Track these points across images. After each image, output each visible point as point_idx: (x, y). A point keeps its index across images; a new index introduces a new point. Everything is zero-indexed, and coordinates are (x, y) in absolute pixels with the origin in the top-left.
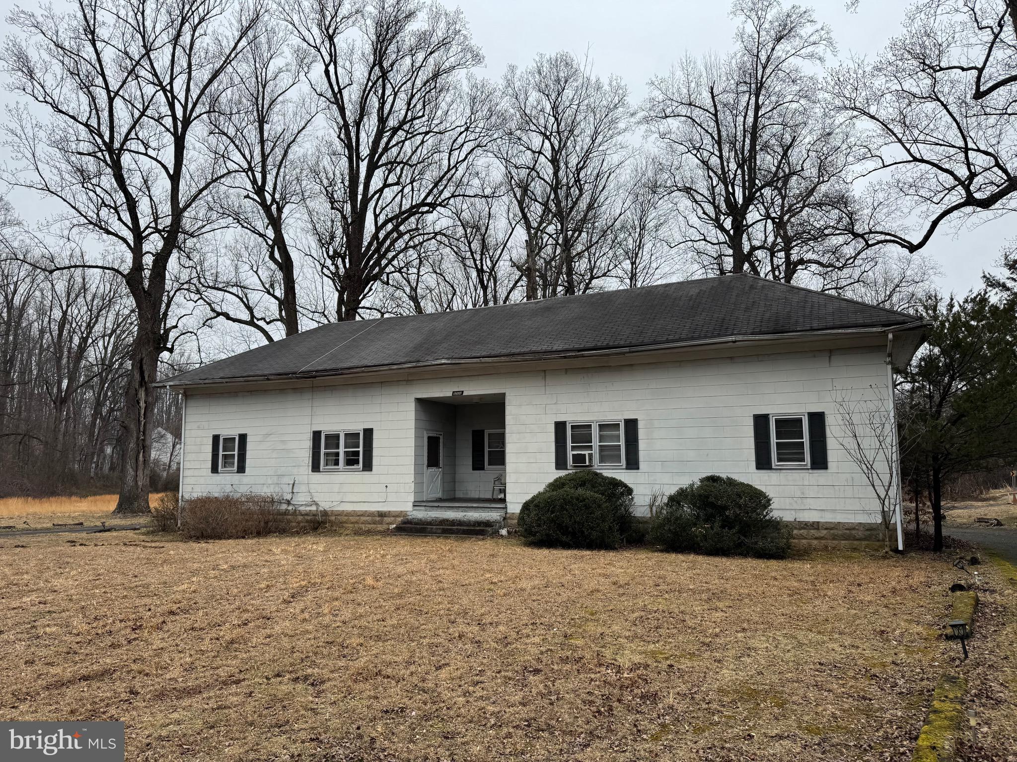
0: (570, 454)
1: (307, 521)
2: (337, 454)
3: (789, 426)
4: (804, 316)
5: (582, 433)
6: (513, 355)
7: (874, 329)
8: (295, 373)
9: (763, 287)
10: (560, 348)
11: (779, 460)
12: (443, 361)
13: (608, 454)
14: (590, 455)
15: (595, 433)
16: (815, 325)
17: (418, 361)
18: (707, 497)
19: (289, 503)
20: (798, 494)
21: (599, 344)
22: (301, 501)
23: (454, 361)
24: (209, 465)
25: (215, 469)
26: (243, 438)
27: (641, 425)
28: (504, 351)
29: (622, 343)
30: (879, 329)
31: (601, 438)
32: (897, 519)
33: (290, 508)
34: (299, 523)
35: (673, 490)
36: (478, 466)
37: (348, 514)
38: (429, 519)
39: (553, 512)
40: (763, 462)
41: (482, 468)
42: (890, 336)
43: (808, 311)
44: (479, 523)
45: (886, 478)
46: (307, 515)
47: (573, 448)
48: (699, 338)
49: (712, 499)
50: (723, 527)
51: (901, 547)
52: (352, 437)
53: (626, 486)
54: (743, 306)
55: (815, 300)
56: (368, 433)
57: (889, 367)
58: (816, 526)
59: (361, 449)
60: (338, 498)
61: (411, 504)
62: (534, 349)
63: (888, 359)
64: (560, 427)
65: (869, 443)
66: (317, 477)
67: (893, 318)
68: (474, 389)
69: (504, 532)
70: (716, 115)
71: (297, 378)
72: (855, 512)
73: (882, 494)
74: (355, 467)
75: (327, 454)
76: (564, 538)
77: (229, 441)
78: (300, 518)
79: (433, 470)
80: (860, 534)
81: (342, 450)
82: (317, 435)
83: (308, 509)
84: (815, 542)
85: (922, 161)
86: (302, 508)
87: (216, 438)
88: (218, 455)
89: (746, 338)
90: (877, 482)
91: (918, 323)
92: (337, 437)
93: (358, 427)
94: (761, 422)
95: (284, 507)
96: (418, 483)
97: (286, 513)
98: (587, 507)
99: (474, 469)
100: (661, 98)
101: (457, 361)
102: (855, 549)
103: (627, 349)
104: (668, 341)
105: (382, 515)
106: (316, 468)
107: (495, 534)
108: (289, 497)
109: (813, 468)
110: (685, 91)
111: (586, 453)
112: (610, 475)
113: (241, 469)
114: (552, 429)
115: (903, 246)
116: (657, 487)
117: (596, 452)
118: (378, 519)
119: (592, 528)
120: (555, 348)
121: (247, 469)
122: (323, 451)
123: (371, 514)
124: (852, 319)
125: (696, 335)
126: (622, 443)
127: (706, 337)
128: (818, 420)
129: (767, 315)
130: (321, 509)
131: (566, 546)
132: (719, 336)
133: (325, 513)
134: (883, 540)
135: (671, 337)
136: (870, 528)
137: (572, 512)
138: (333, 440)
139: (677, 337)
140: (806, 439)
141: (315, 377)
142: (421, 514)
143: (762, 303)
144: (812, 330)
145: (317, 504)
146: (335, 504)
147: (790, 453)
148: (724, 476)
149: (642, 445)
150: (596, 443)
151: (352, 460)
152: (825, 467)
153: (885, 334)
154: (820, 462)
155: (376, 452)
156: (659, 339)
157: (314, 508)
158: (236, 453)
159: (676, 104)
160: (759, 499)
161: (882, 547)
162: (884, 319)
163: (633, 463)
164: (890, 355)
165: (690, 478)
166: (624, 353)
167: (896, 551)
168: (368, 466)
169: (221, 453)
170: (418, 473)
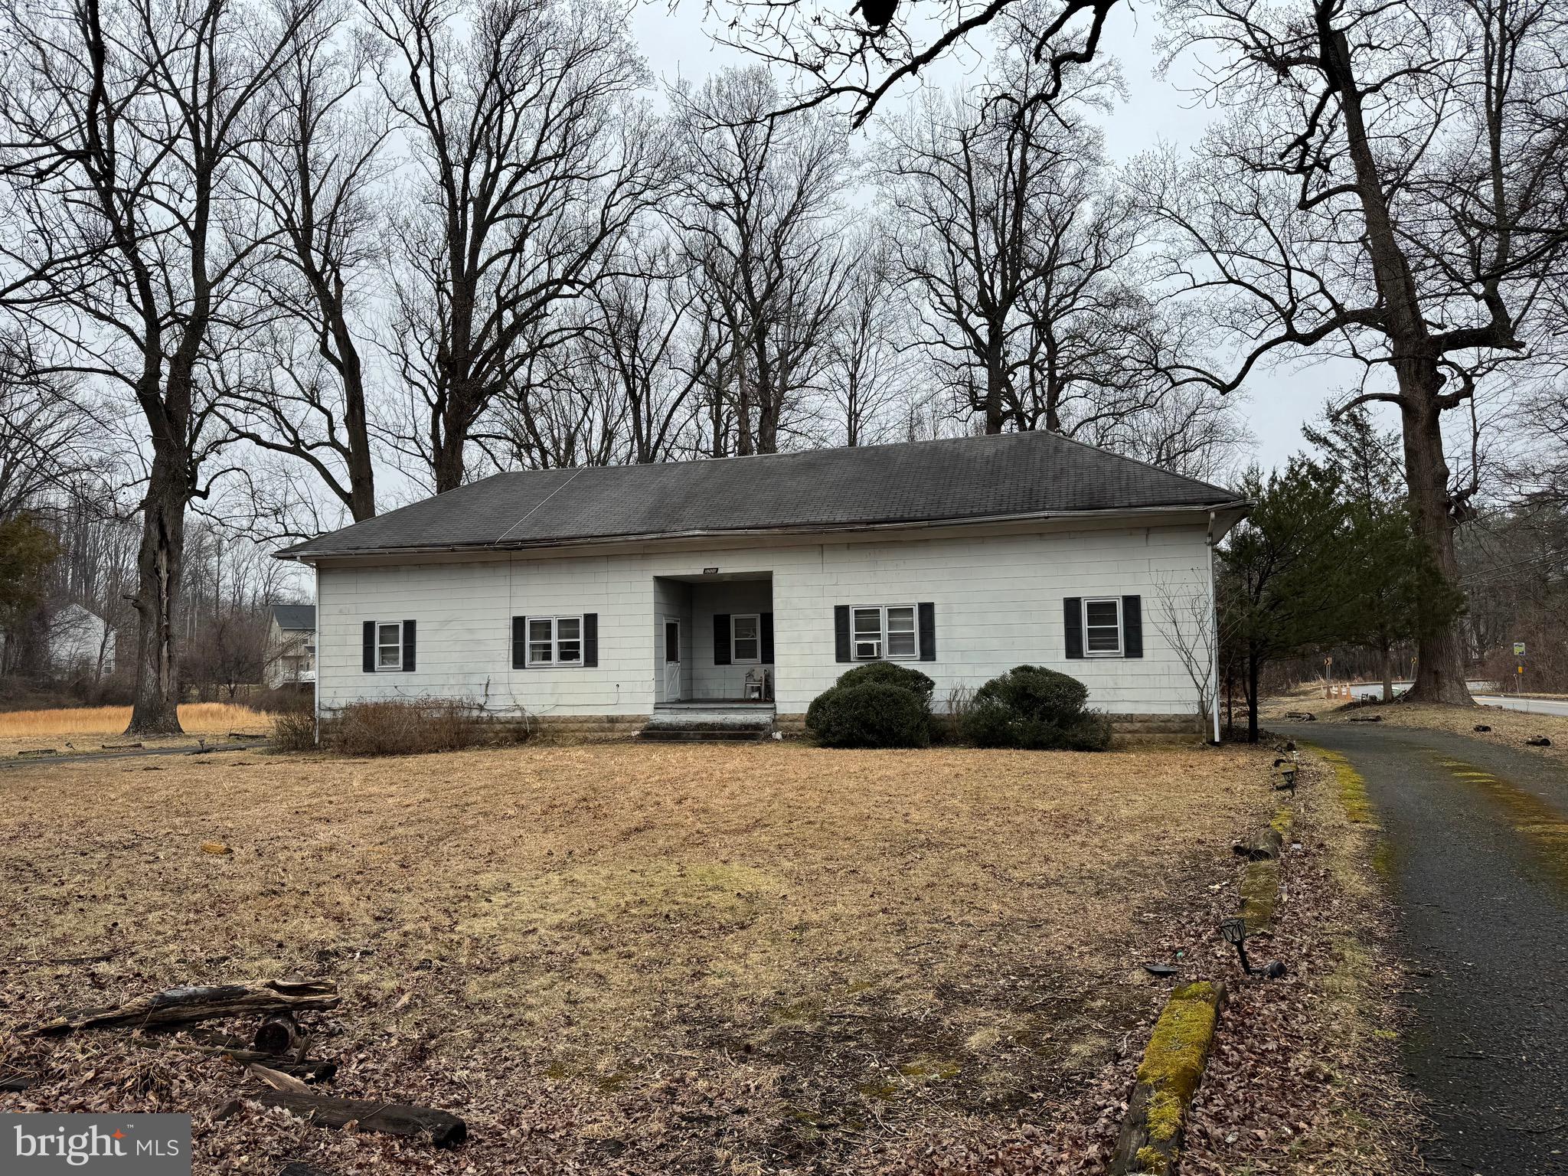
0: (854, 643)
1: (509, 731)
2: (549, 646)
3: (1102, 611)
4: (1120, 489)
5: (868, 619)
6: (787, 526)
7: (1196, 508)
8: (493, 543)
9: (1069, 449)
10: (844, 519)
11: (1091, 648)
12: (697, 532)
13: (899, 643)
14: (879, 645)
15: (884, 619)
16: (1134, 501)
17: (663, 532)
18: (1024, 689)
19: (481, 708)
20: (1111, 684)
21: (892, 515)
22: (500, 705)
23: (711, 533)
24: (360, 661)
25: (369, 666)
26: (410, 626)
27: (937, 610)
28: (774, 521)
29: (919, 515)
30: (1201, 508)
31: (891, 625)
32: (1215, 710)
33: (484, 714)
34: (497, 733)
35: (982, 684)
36: (722, 658)
37: (566, 720)
38: (682, 724)
39: (856, 709)
40: (1073, 650)
41: (728, 662)
42: (1213, 515)
43: (1124, 483)
44: (746, 727)
45: (1204, 666)
46: (508, 722)
47: (858, 637)
48: (1007, 512)
49: (1030, 691)
50: (1042, 719)
51: (1217, 739)
52: (568, 625)
53: (927, 679)
54: (1050, 474)
55: (1130, 469)
56: (591, 620)
57: (1210, 548)
58: (1129, 718)
59: (581, 640)
60: (553, 701)
61: (652, 707)
62: (812, 519)
63: (1209, 540)
64: (841, 612)
65: (1189, 629)
66: (520, 673)
67: (1215, 495)
68: (731, 566)
69: (778, 735)
70: (969, 174)
71: (495, 549)
72: (1170, 703)
73: (1201, 684)
74: (574, 661)
75: (533, 646)
76: (870, 737)
77: (389, 630)
78: (498, 727)
79: (672, 664)
80: (1176, 726)
81: (555, 641)
82: (518, 623)
83: (510, 715)
84: (1128, 736)
85: (1239, 282)
86: (501, 715)
87: (369, 627)
88: (372, 648)
89: (1060, 513)
90: (1196, 671)
91: (1241, 502)
92: (548, 624)
93: (576, 611)
94: (1072, 606)
95: (475, 713)
96: (659, 681)
97: (478, 721)
98: (896, 702)
99: (717, 663)
100: (894, 143)
101: (716, 533)
102: (1171, 742)
103: (926, 523)
104: (973, 515)
105: (612, 720)
106: (518, 662)
107: (768, 738)
108: (481, 700)
109: (1127, 656)
110: (928, 137)
111: (874, 642)
112: (911, 668)
113: (409, 665)
114: (832, 614)
115: (1214, 386)
116: (956, 680)
117: (884, 641)
118: (607, 725)
119: (901, 725)
120: (838, 519)
121: (418, 667)
122: (528, 641)
123: (598, 720)
124: (1172, 495)
125: (1004, 507)
126: (916, 630)
127: (1015, 511)
128: (1133, 604)
129: (1080, 486)
130: (527, 714)
131: (873, 746)
132: (1030, 510)
133: (534, 720)
134: (1201, 732)
135: (975, 510)
136: (1186, 720)
137: (879, 708)
138: (542, 628)
139: (982, 510)
140: (1120, 625)
141: (519, 549)
142: (666, 718)
143: (1072, 472)
144: (1130, 506)
145: (522, 709)
146: (547, 708)
147: (1103, 640)
148: (1037, 666)
149: (939, 633)
150: (884, 630)
151: (568, 653)
152: (1140, 656)
153: (1207, 512)
154: (1134, 649)
155: (601, 644)
156: (962, 511)
157: (518, 714)
158: (401, 645)
159: (916, 155)
160: (1077, 691)
161: (1198, 739)
162: (1205, 495)
163: (928, 653)
164: (1210, 535)
165: (1000, 668)
166: (921, 528)
167: (1213, 743)
168: (592, 660)
169: (377, 645)
170: (658, 669)
